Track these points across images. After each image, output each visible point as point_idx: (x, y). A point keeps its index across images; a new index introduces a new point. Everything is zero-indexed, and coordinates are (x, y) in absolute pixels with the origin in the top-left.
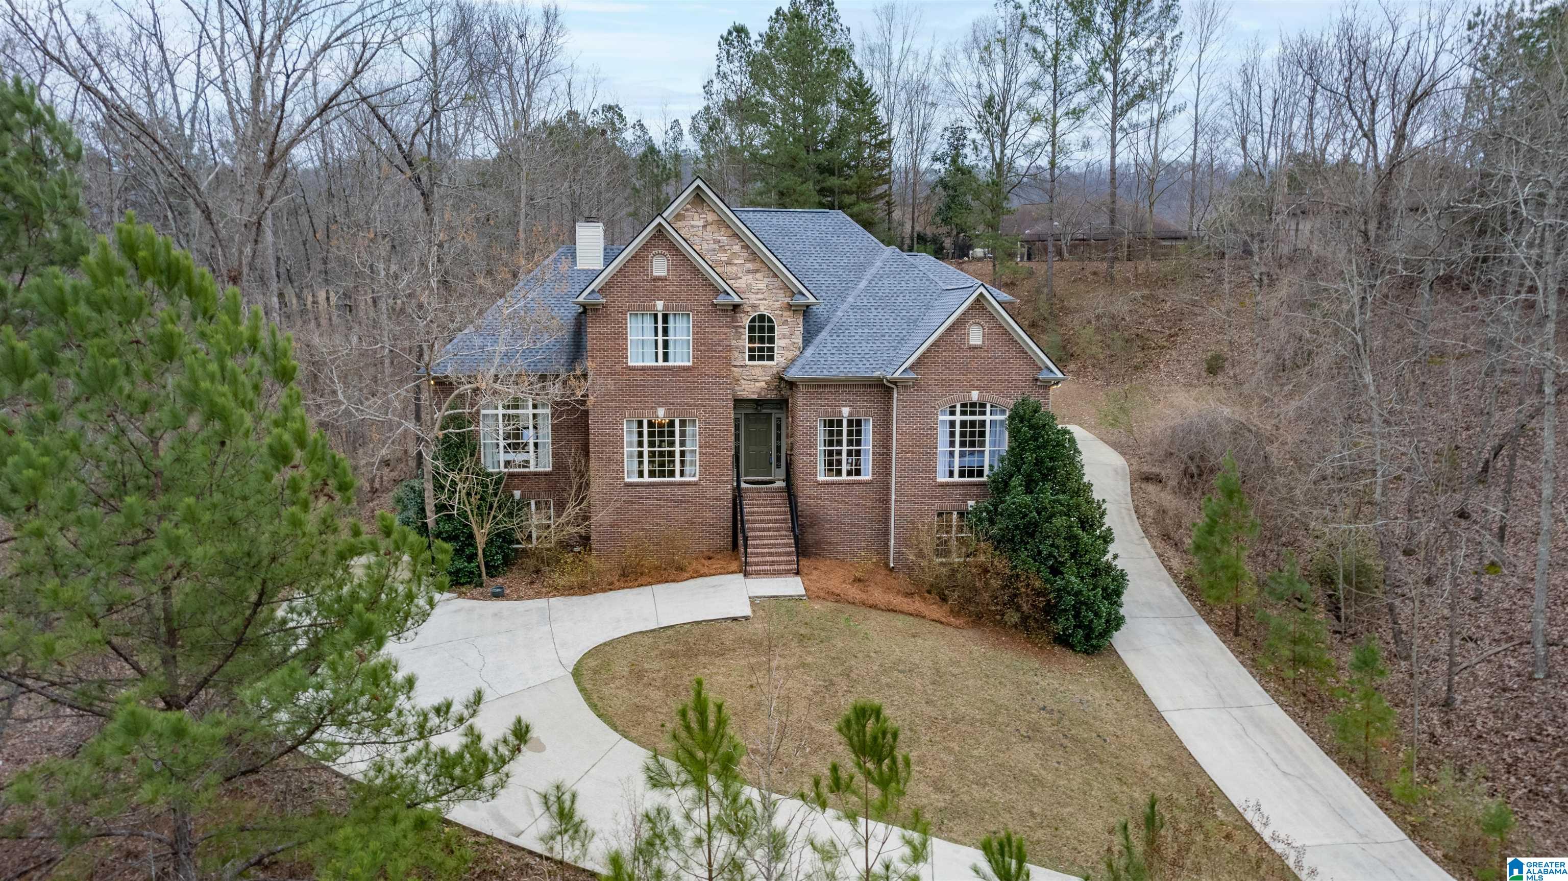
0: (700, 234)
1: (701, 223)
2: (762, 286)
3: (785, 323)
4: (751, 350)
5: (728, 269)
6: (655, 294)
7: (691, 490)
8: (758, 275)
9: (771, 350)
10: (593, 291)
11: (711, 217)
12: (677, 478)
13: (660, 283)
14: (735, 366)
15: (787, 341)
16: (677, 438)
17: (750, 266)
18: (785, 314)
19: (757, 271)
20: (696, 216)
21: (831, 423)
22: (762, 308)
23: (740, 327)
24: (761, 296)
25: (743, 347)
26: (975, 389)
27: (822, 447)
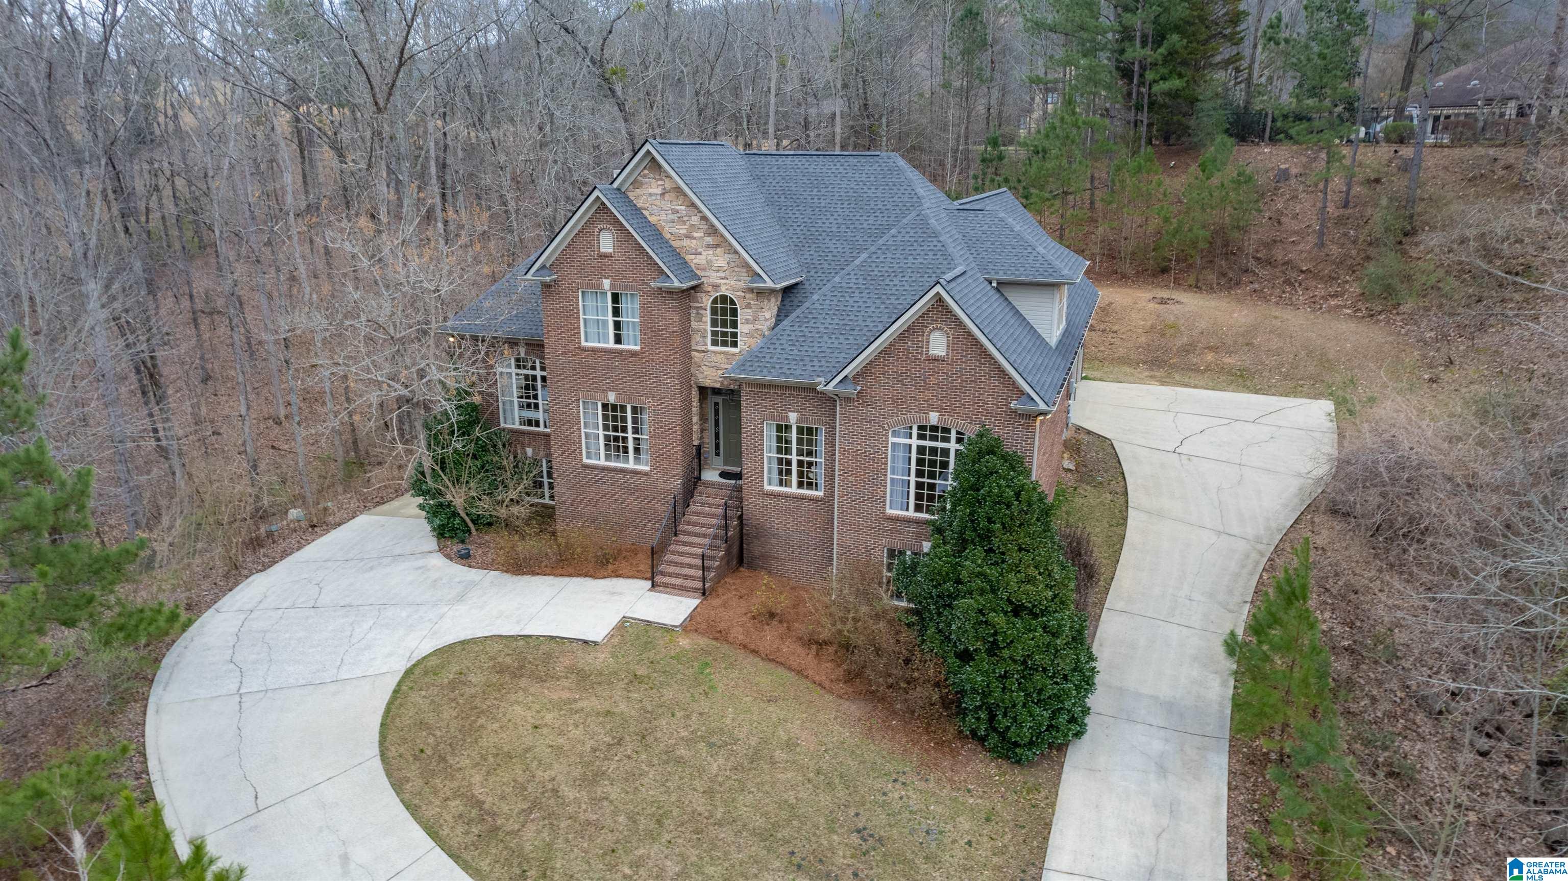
0: (657, 203)
2: (723, 263)
3: (748, 306)
4: (714, 334)
5: (686, 243)
6: (601, 273)
7: (641, 480)
8: (719, 250)
9: (735, 335)
10: (543, 267)
11: (666, 185)
12: (631, 465)
13: (607, 261)
14: (697, 351)
15: (750, 326)
16: (630, 425)
17: (709, 240)
18: (748, 296)
19: (717, 246)
20: (654, 184)
21: (779, 428)
22: (723, 288)
23: (701, 308)
24: (722, 275)
25: (705, 330)
26: (936, 409)
27: (770, 453)
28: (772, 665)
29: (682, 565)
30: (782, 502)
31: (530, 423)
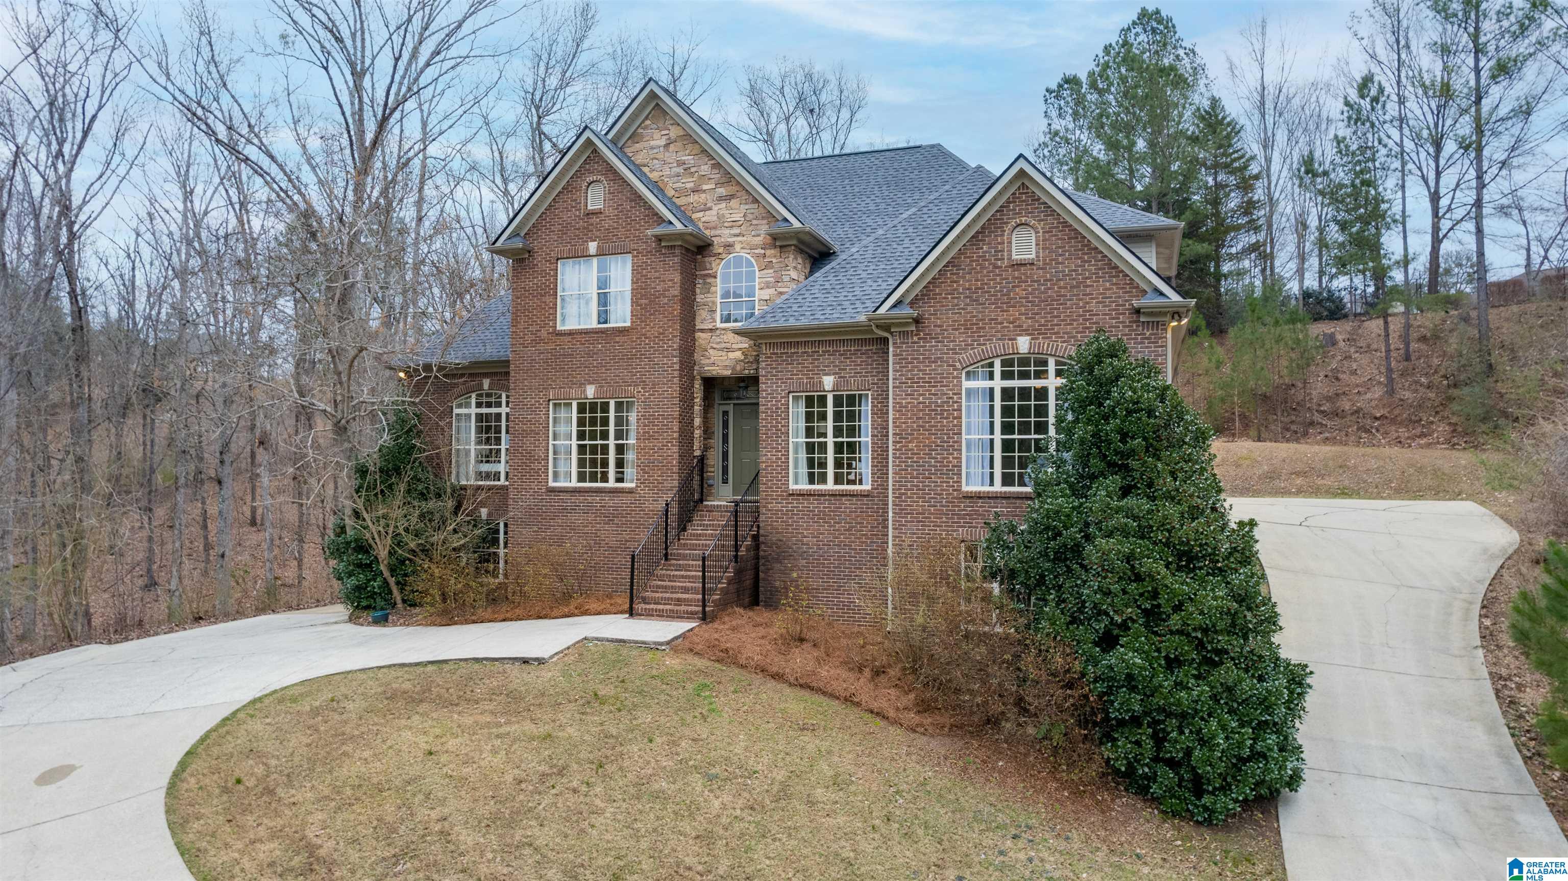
0: (660, 156)
1: (663, 142)
2: (738, 217)
3: (769, 265)
4: (725, 307)
5: (693, 198)
6: (587, 234)
7: (626, 499)
8: (734, 203)
9: (751, 305)
10: (516, 235)
11: (674, 132)
12: (612, 484)
13: (594, 220)
14: (702, 331)
15: (772, 291)
16: (612, 428)
17: (722, 191)
18: (768, 252)
19: (731, 197)
20: (657, 134)
21: (810, 401)
22: (738, 247)
23: (709, 276)
24: (736, 231)
25: (714, 303)
26: (1026, 332)
27: (797, 438)
28: (806, 694)
29: (673, 590)
30: (813, 504)
31: (488, 476)
